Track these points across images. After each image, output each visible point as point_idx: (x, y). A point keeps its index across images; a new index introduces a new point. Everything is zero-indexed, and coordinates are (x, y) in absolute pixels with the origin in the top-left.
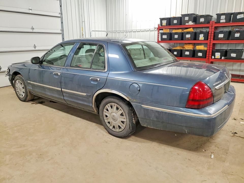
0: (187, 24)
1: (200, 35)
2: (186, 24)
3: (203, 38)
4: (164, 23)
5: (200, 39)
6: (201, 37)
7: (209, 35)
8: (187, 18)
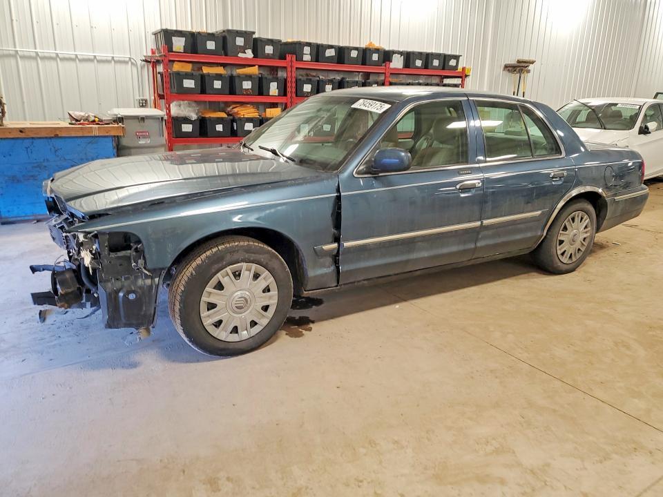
0: (241, 55)
1: (271, 84)
2: (239, 55)
3: (277, 90)
4: (179, 44)
5: (271, 94)
6: (274, 89)
7: (289, 85)
8: (240, 41)
